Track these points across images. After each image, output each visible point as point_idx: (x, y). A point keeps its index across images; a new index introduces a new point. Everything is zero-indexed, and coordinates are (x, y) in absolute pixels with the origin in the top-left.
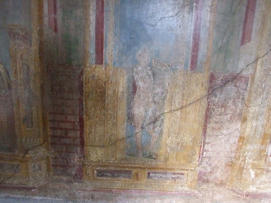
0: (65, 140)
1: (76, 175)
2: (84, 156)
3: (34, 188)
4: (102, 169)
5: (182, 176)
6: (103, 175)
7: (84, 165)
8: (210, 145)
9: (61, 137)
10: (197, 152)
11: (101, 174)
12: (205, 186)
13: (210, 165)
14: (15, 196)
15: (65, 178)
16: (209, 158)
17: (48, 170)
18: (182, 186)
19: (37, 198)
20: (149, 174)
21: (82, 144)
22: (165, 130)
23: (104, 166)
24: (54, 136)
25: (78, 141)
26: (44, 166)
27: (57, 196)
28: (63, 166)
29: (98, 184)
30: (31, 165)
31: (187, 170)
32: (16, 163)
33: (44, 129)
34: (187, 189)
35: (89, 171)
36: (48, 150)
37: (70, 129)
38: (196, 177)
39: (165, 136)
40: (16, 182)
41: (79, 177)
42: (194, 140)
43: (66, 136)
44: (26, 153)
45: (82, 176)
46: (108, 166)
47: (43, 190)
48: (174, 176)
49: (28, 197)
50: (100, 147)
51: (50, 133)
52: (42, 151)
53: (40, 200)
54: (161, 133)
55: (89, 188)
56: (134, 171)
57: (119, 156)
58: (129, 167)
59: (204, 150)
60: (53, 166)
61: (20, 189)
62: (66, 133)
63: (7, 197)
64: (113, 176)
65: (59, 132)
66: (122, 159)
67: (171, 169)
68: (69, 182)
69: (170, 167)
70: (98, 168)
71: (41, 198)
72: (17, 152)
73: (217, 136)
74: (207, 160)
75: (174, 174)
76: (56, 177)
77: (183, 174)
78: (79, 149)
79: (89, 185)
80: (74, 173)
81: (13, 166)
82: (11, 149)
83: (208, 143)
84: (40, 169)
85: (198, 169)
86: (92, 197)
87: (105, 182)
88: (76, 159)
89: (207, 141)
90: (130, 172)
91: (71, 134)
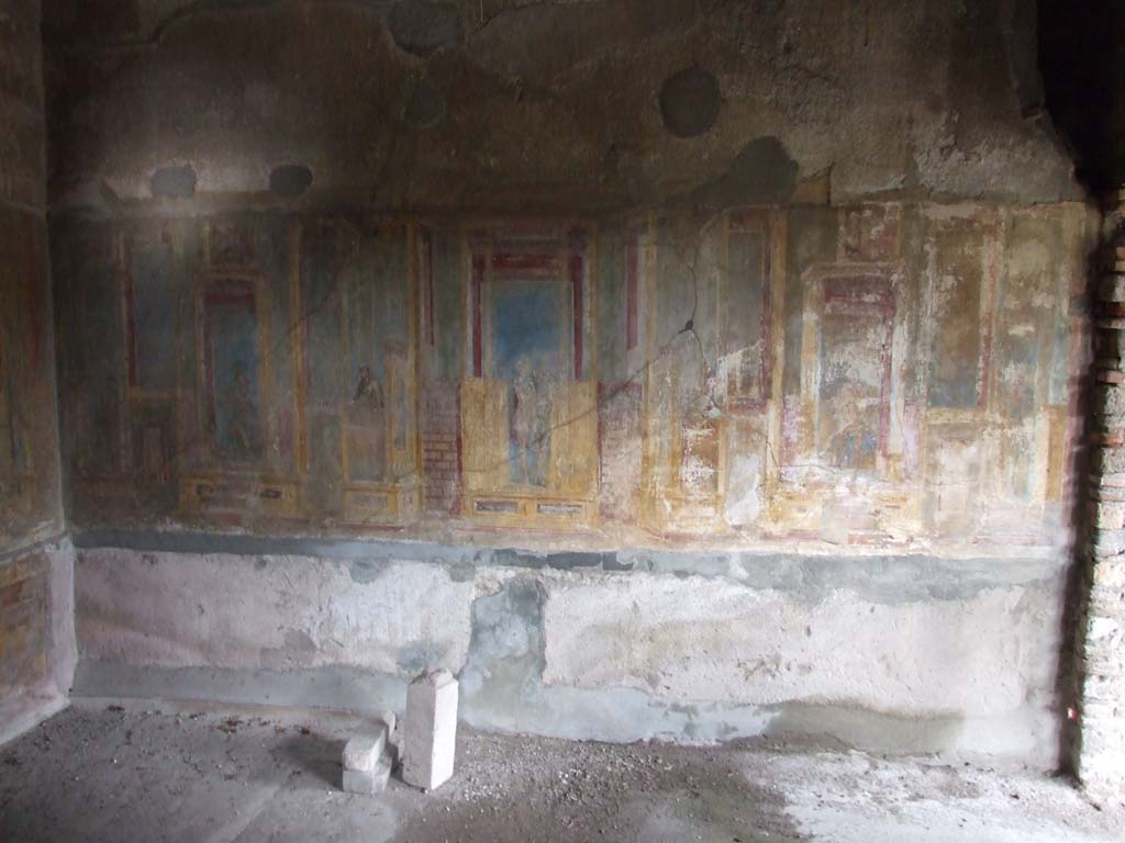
0: (439, 465)
1: (453, 509)
2: (462, 483)
3: (402, 527)
4: (483, 500)
5: (579, 509)
6: (484, 509)
7: (462, 495)
8: (608, 468)
9: (437, 461)
10: (594, 477)
11: (482, 506)
12: (609, 524)
13: (613, 494)
14: (381, 539)
15: (439, 513)
16: (610, 485)
17: (421, 503)
18: (581, 523)
19: (406, 541)
20: (539, 506)
21: (460, 469)
22: (553, 449)
23: (486, 496)
24: (429, 460)
25: (455, 465)
26: (416, 497)
27: (430, 539)
28: (437, 497)
29: (479, 521)
30: (400, 496)
31: (585, 501)
32: (384, 495)
33: (418, 451)
34: (587, 527)
35: (468, 503)
36: (420, 476)
37: (447, 451)
38: (598, 511)
39: (553, 457)
40: (382, 520)
41: (456, 511)
42: (589, 461)
43: (442, 459)
44: (397, 481)
45: (459, 510)
46: (490, 496)
47: (414, 530)
48: (570, 509)
49: (395, 540)
50: (480, 471)
51: (424, 455)
52: (414, 479)
53: (410, 545)
54: (549, 453)
55: (469, 526)
56: (521, 503)
57: (502, 483)
58: (515, 498)
59: (602, 475)
60: (427, 497)
61: (387, 529)
62: (442, 456)
63: (371, 541)
64: (496, 510)
65: (434, 455)
66: (505, 487)
67: (564, 500)
68: (444, 519)
69: (563, 497)
70: (478, 500)
71: (411, 541)
72: (386, 480)
73: (615, 456)
74: (607, 487)
75: (570, 506)
76: (429, 512)
77: (579, 506)
78: (456, 475)
79: (467, 522)
80: (450, 506)
81: (380, 499)
82: (379, 478)
83: (606, 465)
84: (411, 501)
85: (599, 499)
86: (472, 539)
87: (488, 518)
88: (452, 487)
89: (604, 462)
90: (516, 504)
91: (448, 457)
